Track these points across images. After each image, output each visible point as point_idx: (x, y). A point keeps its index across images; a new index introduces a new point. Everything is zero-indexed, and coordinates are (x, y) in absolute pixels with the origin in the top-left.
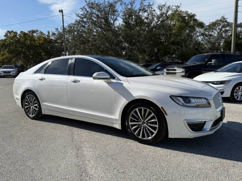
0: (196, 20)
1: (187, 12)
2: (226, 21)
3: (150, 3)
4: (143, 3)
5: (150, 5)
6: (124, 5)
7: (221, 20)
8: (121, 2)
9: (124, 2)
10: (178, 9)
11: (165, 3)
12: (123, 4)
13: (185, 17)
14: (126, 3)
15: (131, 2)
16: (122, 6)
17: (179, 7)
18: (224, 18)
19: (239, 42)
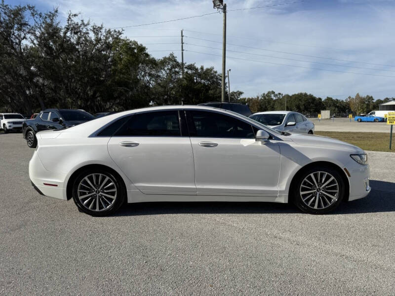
0: (147, 55)
1: (135, 43)
2: (175, 61)
3: (84, 21)
4: (72, 19)
5: (83, 24)
6: (38, 17)
7: (169, 59)
8: (32, 11)
9: (39, 13)
10: (120, 36)
11: (102, 25)
12: (36, 16)
13: (134, 48)
14: (41, 13)
15: (49, 14)
16: (35, 18)
17: (120, 34)
18: (173, 56)
19: (195, 87)
